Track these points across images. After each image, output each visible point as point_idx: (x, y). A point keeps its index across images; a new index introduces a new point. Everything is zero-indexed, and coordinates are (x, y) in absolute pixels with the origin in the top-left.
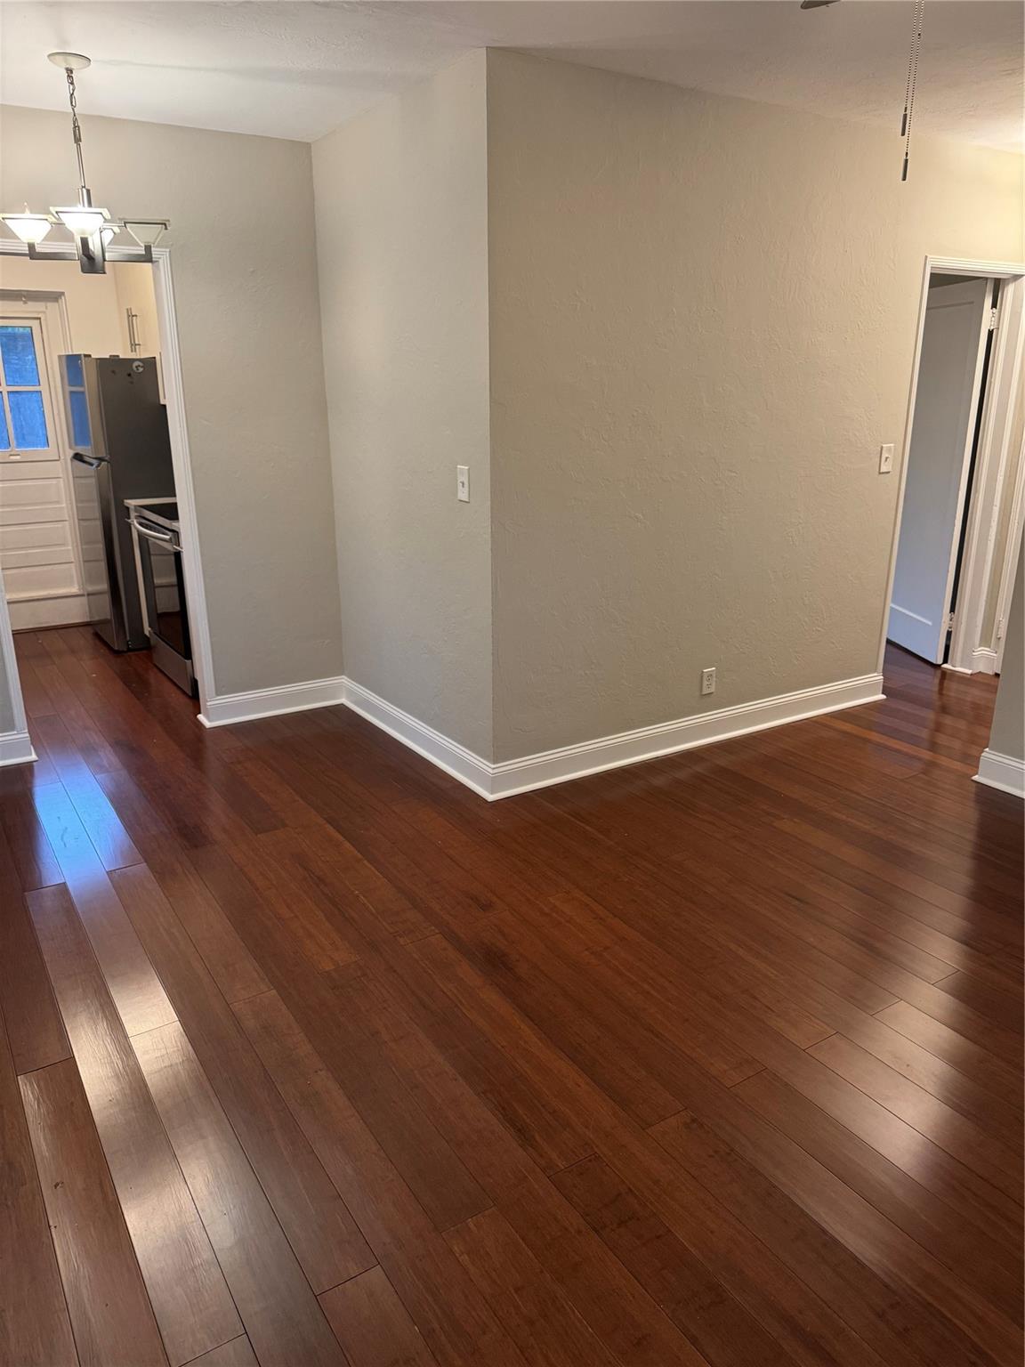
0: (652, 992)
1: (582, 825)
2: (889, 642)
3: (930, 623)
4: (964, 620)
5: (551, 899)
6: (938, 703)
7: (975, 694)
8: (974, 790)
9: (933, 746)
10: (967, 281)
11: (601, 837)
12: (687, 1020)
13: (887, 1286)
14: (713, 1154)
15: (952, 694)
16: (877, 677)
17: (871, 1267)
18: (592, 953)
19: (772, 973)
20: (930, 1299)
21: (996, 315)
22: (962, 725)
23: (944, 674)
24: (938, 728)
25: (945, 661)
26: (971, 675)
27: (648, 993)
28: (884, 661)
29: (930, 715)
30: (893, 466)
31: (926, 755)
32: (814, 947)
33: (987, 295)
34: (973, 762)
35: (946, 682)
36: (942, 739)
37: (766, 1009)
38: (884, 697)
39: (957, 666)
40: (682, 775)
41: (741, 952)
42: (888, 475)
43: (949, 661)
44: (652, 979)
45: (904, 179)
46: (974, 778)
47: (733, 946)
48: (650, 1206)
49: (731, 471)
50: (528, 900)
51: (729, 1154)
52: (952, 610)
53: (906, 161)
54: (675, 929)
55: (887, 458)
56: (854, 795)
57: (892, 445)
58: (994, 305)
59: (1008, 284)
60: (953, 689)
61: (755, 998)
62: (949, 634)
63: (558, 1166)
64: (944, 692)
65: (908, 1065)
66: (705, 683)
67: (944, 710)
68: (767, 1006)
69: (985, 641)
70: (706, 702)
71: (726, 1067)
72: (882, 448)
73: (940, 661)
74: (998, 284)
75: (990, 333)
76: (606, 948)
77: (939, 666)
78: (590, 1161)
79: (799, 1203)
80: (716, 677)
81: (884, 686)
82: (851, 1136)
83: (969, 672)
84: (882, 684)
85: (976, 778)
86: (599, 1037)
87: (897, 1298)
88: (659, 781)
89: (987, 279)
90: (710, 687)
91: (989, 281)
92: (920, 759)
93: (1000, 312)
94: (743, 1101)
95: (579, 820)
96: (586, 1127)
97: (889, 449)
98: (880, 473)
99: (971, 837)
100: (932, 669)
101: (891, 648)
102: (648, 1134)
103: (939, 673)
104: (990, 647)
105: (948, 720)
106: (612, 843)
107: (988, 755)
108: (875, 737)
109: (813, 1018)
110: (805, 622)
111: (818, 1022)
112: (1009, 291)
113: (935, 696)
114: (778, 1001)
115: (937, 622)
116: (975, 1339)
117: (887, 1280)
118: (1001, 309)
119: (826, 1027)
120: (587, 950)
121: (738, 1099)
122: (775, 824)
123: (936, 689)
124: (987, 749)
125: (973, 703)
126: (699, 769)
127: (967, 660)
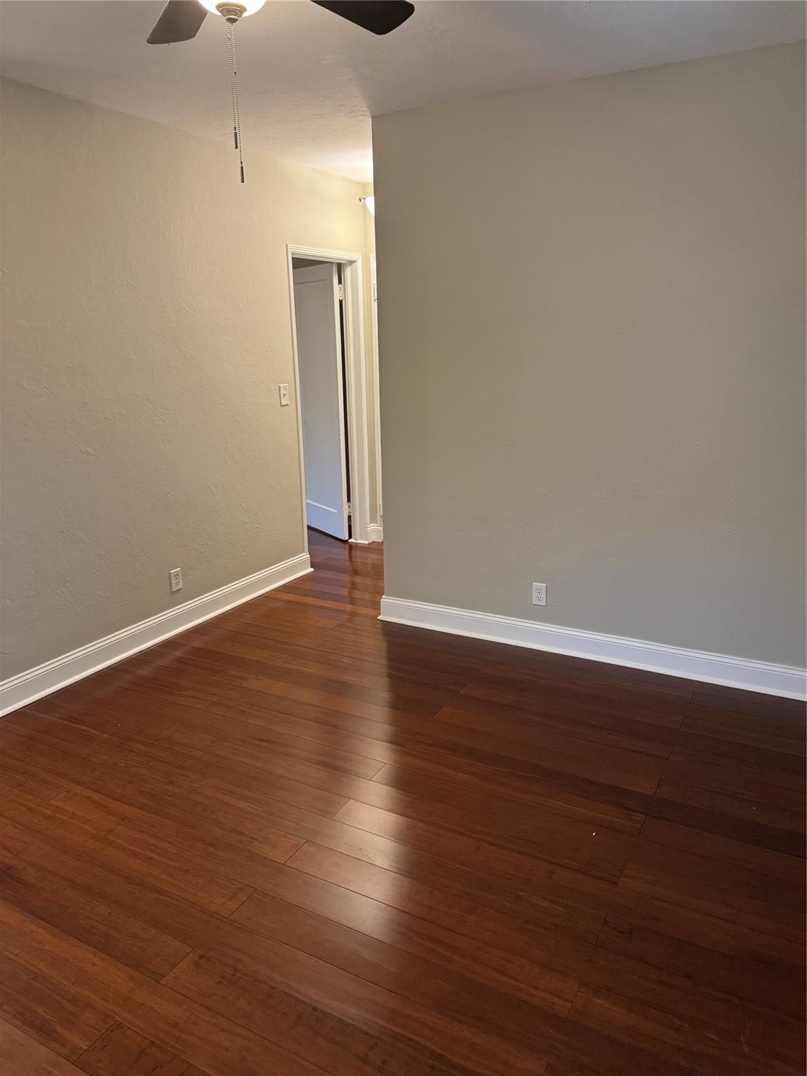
0: (156, 857)
1: (78, 726)
2: (309, 528)
3: (336, 511)
4: (357, 507)
5: (52, 802)
6: (350, 568)
7: (372, 557)
8: (380, 627)
9: (352, 601)
10: (319, 264)
11: (96, 732)
12: (187, 871)
13: (366, 1034)
14: (221, 980)
15: (358, 560)
16: (305, 556)
17: (354, 1023)
18: (96, 840)
19: (253, 808)
20: (398, 1030)
21: (342, 289)
22: (368, 581)
23: (351, 546)
24: (353, 586)
25: (350, 537)
26: (368, 544)
27: (152, 859)
28: (309, 543)
29: (347, 578)
30: (290, 399)
31: (348, 607)
32: (283, 777)
33: (334, 274)
34: (376, 606)
35: (353, 552)
36: (357, 594)
37: (252, 840)
38: (312, 570)
39: (358, 540)
40: (163, 662)
41: (226, 799)
42: (287, 407)
43: (353, 537)
44: (153, 845)
45: (243, 182)
46: (378, 618)
47: (219, 796)
48: (171, 1050)
49: (166, 410)
50: (30, 809)
51: (234, 975)
52: (349, 500)
53: (242, 168)
54: (170, 796)
55: (284, 394)
56: (300, 648)
57: (287, 384)
58: (340, 282)
59: (347, 267)
60: (358, 555)
61: (241, 833)
62: (349, 517)
63: (81, 1048)
64: (353, 560)
65: (360, 849)
66: (174, 582)
67: (355, 572)
68: (252, 838)
69: (373, 519)
70: (177, 597)
71: (223, 900)
72: (280, 387)
73: (347, 538)
74: (340, 267)
75: (341, 302)
76: (110, 831)
77: (347, 541)
78: (112, 1030)
79: (294, 993)
80: (182, 575)
81: (311, 562)
82: (326, 921)
83: (367, 542)
84: (309, 561)
85: (379, 617)
86: (110, 914)
87: (375, 1040)
88: (145, 671)
89: (332, 263)
90: (178, 585)
91: (334, 265)
92: (343, 612)
93: (344, 287)
94: (240, 924)
95: (73, 722)
96: (106, 1001)
97: (285, 387)
98: (282, 406)
99: (384, 661)
100: (343, 545)
101: (312, 532)
102: (162, 985)
103: (347, 546)
104: (377, 523)
105: (358, 580)
106: (106, 736)
107: (385, 600)
108: (310, 600)
109: (288, 835)
110: (246, 522)
111: (291, 837)
112: (348, 273)
113: (348, 563)
114: (260, 830)
115: (340, 509)
116: (431, 1046)
117: (365, 1028)
118: (344, 285)
119: (298, 839)
120: (91, 838)
121: (236, 924)
122: (244, 685)
123: (347, 557)
124: (384, 596)
125: (373, 564)
126: (178, 653)
127: (365, 534)
